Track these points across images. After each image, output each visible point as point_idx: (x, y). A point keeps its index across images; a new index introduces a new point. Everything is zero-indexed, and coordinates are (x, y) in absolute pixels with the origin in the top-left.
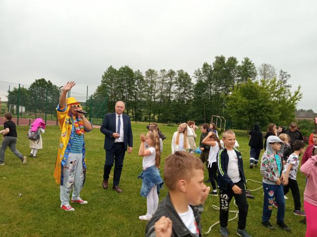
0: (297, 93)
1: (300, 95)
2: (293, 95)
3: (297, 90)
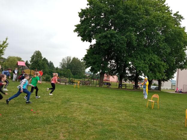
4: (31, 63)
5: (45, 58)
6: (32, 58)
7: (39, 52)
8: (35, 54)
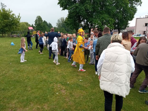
0: (19, 16)
1: (20, 17)
2: (17, 17)
3: (18, 15)
4: (35, 26)
5: (45, 21)
6: (35, 22)
7: (39, 17)
8: (37, 19)
